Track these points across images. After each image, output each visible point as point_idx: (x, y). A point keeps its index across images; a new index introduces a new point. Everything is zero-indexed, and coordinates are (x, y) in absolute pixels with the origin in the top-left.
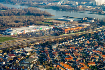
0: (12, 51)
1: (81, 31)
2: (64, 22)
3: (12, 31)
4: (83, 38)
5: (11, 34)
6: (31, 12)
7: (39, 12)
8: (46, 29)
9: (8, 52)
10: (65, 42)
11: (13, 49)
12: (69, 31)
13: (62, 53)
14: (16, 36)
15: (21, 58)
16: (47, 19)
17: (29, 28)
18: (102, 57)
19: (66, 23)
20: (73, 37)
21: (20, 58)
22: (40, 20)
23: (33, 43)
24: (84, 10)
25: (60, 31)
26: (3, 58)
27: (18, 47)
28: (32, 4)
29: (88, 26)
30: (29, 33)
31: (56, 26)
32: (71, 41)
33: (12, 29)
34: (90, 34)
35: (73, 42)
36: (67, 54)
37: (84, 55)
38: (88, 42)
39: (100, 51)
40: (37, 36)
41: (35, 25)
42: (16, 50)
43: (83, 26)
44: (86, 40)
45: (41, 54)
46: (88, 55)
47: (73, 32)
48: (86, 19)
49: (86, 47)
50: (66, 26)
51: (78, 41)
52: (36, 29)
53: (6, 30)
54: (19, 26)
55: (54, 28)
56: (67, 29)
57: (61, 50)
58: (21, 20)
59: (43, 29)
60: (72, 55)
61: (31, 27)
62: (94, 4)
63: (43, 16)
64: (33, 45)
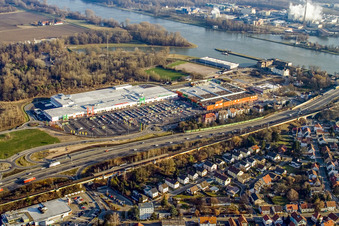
3: (61, 106)
8: (158, 99)
12: (216, 116)
16: (176, 57)
19: (217, 76)
22: (155, 62)
25: (193, 108)
29: (272, 93)
30: (106, 114)
31: (187, 90)
33: (63, 99)
38: (266, 179)
40: (122, 129)
43: (260, 92)
48: (270, 63)
50: (215, 90)
52: (130, 98)
55: (180, 95)
56: (214, 103)
58: (105, 63)
59: (148, 101)
61: (121, 89)
62: (290, 18)
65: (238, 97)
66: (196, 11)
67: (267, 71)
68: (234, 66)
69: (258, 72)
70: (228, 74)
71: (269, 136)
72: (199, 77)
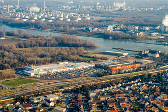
0: (28, 100)
1: (137, 71)
2: (113, 57)
3: (33, 70)
4: (139, 82)
5: (30, 74)
6: (66, 41)
7: (78, 42)
8: (85, 67)
9: (22, 101)
10: (110, 87)
11: (31, 96)
12: (118, 71)
13: (103, 103)
14: (38, 76)
15: (41, 110)
16: (89, 52)
17: (58, 66)
18: (163, 109)
19: (115, 59)
20: (123, 79)
21: (39, 110)
22: (78, 54)
23: (62, 87)
24: (146, 39)
25: (105, 70)
26: (13, 110)
27: (37, 94)
28: (68, 30)
29: (148, 64)
30: (58, 73)
31: (100, 63)
32: (120, 85)
33: (33, 67)
34: (149, 75)
35: (122, 86)
36: (110, 105)
37: (136, 106)
38: (145, 87)
39: (162, 101)
40: (69, 77)
41: (69, 60)
42: (35, 98)
43: (141, 63)
44: (143, 85)
45: (71, 104)
46: (143, 106)
47: (125, 72)
48: (148, 52)
49: (141, 95)
50: (116, 63)
51: (130, 85)
52: (69, 67)
53: (24, 69)
54: (44, 63)
55: (96, 65)
56: (116, 67)
57: (102, 99)
58: (48, 54)
59: (79, 68)
60: (119, 107)
61: (61, 63)
62: (162, 30)
63: (82, 48)
64: (60, 92)
65: (129, 64)
66: (95, 30)
69: (140, 56)
70: (122, 58)
72: (105, 59)
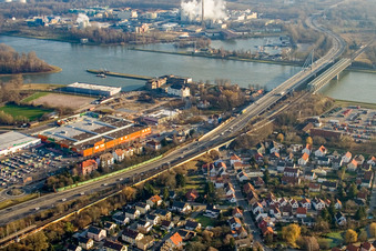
2: (88, 104)
8: (13, 150)
16: (33, 87)
19: (92, 108)
22: (4, 98)
24: (155, 40)
25: (64, 156)
29: (170, 122)
38: (174, 238)
43: (154, 122)
48: (163, 82)
65: (125, 132)
66: (56, 21)
67: (160, 92)
68: (115, 91)
69: (148, 95)
70: (108, 104)
71: (172, 180)
72: (68, 112)
